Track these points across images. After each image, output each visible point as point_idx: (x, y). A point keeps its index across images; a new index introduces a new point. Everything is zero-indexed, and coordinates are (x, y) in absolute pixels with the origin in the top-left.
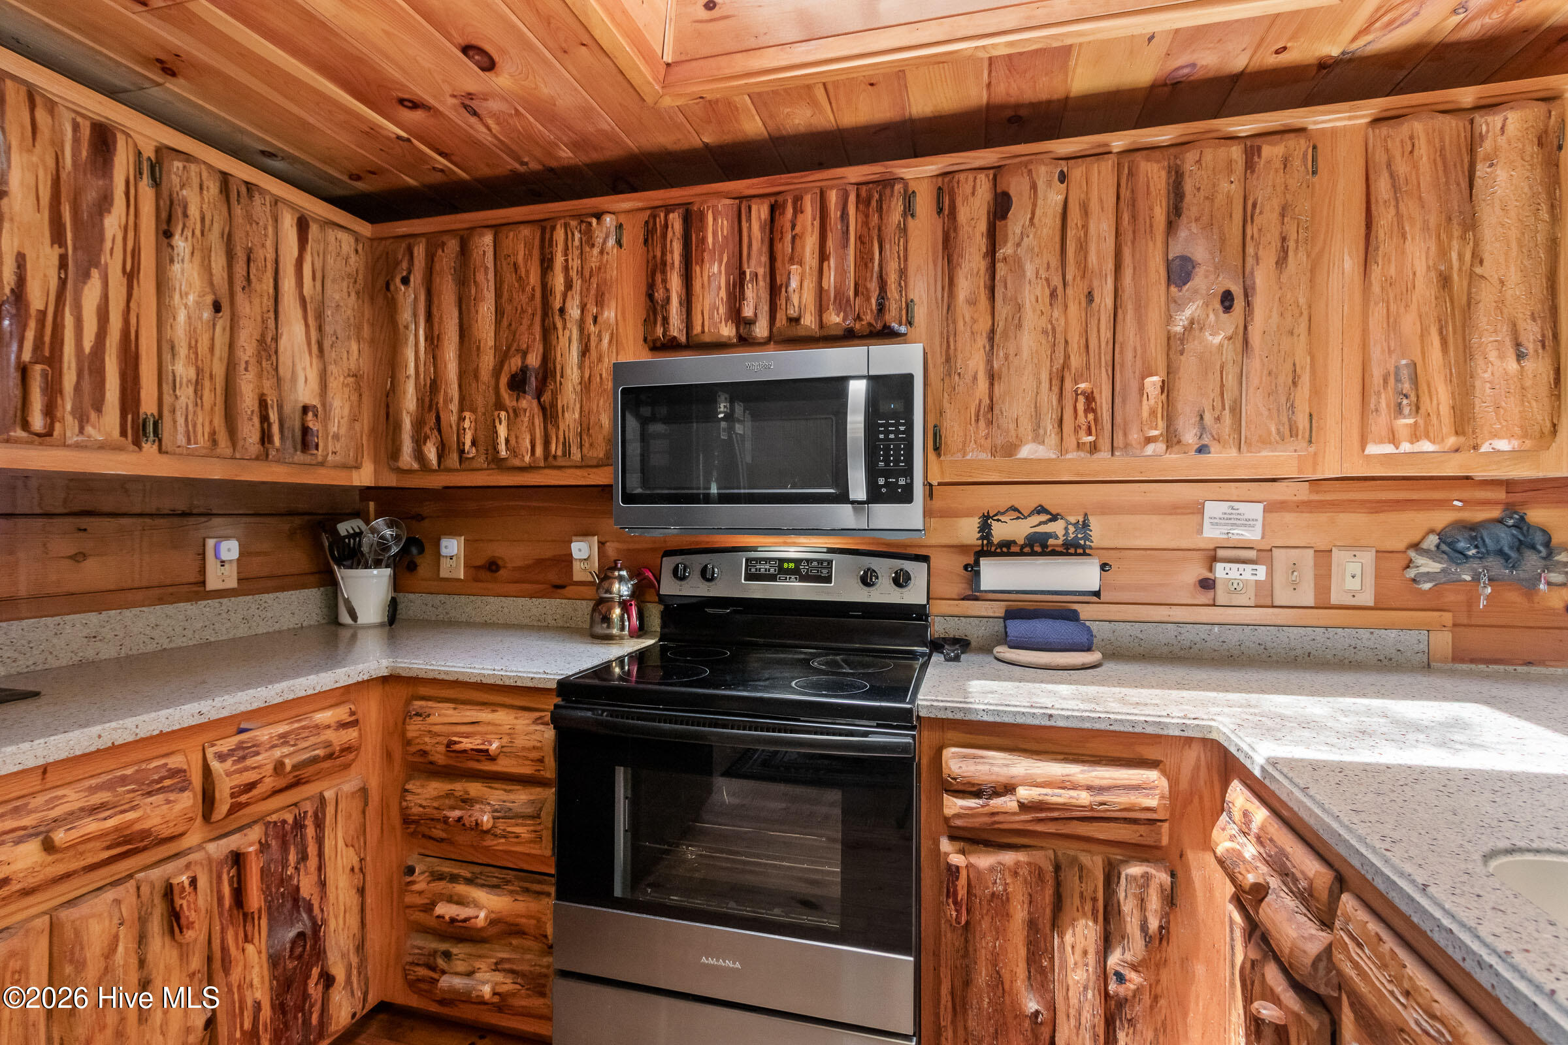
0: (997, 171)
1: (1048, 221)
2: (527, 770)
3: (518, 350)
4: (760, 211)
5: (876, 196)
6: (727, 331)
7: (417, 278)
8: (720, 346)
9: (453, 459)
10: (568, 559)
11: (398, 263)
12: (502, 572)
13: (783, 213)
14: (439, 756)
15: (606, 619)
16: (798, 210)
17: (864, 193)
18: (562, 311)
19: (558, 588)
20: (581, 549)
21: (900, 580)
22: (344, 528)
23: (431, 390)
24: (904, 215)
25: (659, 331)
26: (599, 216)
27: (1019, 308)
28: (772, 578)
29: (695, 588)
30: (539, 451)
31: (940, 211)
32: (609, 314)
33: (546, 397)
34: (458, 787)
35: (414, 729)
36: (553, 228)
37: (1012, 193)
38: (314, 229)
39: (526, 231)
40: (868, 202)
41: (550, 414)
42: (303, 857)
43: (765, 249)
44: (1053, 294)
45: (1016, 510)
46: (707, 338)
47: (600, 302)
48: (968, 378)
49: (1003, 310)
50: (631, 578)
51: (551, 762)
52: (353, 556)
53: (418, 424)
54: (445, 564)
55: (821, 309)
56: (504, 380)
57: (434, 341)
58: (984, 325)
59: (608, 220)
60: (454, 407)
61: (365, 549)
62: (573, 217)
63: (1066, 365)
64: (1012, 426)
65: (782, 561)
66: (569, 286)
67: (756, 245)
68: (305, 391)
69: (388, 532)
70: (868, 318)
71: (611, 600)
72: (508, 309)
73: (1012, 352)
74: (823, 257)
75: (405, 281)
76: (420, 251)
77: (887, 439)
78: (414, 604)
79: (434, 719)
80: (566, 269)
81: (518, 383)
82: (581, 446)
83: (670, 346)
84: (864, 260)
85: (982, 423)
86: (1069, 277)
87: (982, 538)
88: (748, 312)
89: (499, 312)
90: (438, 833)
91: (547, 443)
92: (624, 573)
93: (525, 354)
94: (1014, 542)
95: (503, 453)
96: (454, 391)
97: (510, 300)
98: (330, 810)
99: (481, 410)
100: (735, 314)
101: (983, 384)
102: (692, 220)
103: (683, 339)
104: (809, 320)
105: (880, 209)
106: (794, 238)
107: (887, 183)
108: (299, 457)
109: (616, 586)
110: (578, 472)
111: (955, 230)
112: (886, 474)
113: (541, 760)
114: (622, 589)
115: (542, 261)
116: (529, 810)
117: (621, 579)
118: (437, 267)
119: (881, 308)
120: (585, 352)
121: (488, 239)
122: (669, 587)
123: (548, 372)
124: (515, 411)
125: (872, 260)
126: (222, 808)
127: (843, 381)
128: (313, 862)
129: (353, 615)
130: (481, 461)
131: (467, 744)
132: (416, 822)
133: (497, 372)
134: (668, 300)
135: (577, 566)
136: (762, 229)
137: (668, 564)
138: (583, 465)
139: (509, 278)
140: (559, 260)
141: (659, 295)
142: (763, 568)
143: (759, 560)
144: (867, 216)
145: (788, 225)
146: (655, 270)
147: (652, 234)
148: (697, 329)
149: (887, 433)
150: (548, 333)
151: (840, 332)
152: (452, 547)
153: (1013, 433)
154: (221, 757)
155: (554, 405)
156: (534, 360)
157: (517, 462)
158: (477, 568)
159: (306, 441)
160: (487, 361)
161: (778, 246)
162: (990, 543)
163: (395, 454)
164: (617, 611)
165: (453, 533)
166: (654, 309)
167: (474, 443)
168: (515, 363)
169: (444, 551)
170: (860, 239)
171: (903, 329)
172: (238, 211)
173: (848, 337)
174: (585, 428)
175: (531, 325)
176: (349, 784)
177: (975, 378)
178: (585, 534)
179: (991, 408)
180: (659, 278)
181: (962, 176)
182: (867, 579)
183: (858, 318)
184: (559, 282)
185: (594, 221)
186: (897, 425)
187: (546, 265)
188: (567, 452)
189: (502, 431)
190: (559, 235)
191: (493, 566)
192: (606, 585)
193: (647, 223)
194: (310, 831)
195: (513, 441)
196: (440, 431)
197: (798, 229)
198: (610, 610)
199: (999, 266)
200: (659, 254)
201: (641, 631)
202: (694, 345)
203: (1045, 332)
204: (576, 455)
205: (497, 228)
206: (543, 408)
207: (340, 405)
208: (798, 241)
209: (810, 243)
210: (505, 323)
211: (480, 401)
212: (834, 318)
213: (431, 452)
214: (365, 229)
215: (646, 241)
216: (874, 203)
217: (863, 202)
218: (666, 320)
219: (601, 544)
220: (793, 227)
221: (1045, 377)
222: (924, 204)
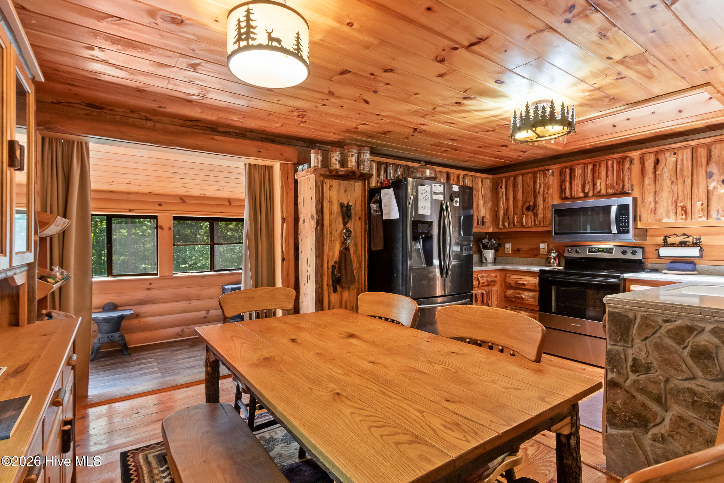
0: (657, 153)
1: (671, 164)
2: (532, 288)
3: (528, 202)
4: (590, 167)
5: (622, 161)
6: (581, 195)
7: (504, 186)
8: (580, 198)
9: (512, 225)
10: (539, 248)
11: (499, 184)
12: (521, 252)
13: (596, 167)
14: (513, 284)
15: (550, 263)
16: (600, 166)
17: (618, 161)
18: (539, 192)
19: (536, 256)
20: (542, 246)
21: (633, 253)
22: (484, 241)
23: (506, 211)
24: (630, 165)
25: (563, 195)
26: (548, 170)
27: (662, 186)
28: (596, 252)
29: (574, 255)
30: (533, 223)
31: (641, 163)
32: (551, 191)
33: (535, 211)
34: (517, 291)
35: (507, 279)
36: (537, 174)
37: (659, 159)
38: (484, 180)
39: (530, 175)
40: (619, 163)
41: (536, 215)
42: (489, 299)
43: (591, 175)
44: (672, 182)
45: (675, 234)
46: (576, 197)
47: (548, 189)
48: (648, 203)
49: (658, 187)
50: (556, 252)
51: (537, 286)
52: (486, 247)
53: (504, 218)
54: (506, 250)
55: (606, 189)
56: (524, 208)
57: (507, 200)
58: (653, 190)
59: (551, 171)
60: (512, 214)
61: (489, 246)
62: (541, 171)
63: (678, 198)
64: (660, 214)
65: (599, 248)
66: (540, 186)
67: (589, 175)
68: (482, 214)
69: (494, 242)
70: (620, 190)
71: (551, 257)
72: (525, 192)
73: (660, 197)
74: (607, 177)
75: (501, 188)
76: (504, 181)
77: (622, 219)
78: (498, 259)
79: (512, 277)
80: (540, 183)
81: (528, 209)
82: (543, 222)
83: (567, 198)
84: (618, 176)
85: (652, 214)
86: (678, 177)
87: (664, 242)
88: (586, 191)
89: (523, 193)
90: (513, 300)
91: (535, 221)
92: (554, 251)
93: (530, 202)
94: (675, 243)
95: (524, 224)
96: (512, 211)
97: (526, 190)
98: (493, 292)
99: (518, 215)
100: (583, 190)
101: (653, 205)
102: (572, 171)
103: (569, 197)
104: (603, 192)
105: (623, 165)
106: (599, 173)
107: (624, 158)
108: (482, 227)
109: (552, 254)
110: (543, 228)
111: (644, 167)
112: (622, 227)
113: (535, 286)
114: (554, 255)
115: (534, 181)
116: (533, 296)
117: (553, 253)
118: (508, 184)
119: (623, 188)
120: (544, 201)
121: (520, 177)
122: (567, 255)
123: (535, 205)
124: (527, 215)
125: (621, 176)
126: (480, 285)
127: (610, 206)
128: (491, 300)
129: (486, 260)
130: (519, 226)
131: (519, 282)
132: (508, 297)
133: (523, 206)
134: (565, 189)
135: (541, 250)
136: (591, 170)
137: (566, 249)
138: (544, 226)
139: (525, 185)
140: (538, 181)
141: (563, 187)
142: (593, 250)
143: (592, 248)
144: (619, 166)
145: (597, 170)
146: (562, 182)
147: (562, 173)
148: (573, 195)
149: (622, 217)
150: (535, 197)
151: (611, 194)
152: (508, 246)
153: (660, 216)
154: (480, 277)
155: (537, 213)
156: (532, 203)
157: (527, 226)
158: (515, 251)
159: (483, 223)
160: (520, 204)
161: (595, 175)
162: (667, 244)
163: (498, 224)
164: (552, 260)
165: (508, 243)
166: (562, 190)
167: (517, 222)
168: (527, 204)
169: (506, 247)
170: (617, 171)
171: (630, 192)
172: (474, 182)
173: (614, 195)
174: (544, 218)
175: (531, 196)
176: (495, 289)
177: (650, 203)
178: (543, 242)
179: (655, 210)
180: (563, 184)
181: (646, 155)
182: (624, 253)
183: (617, 190)
184: (538, 186)
185: (547, 172)
186: (625, 216)
187: (535, 182)
188: (540, 223)
189: (524, 219)
190: (538, 175)
191: (518, 250)
192: (549, 254)
193: (560, 171)
194: (490, 294)
195: (527, 221)
196: (508, 219)
197: (600, 171)
198: (551, 260)
199: (657, 176)
200: (563, 178)
201: (559, 265)
202: (572, 198)
203: (670, 191)
204: (542, 224)
205: (523, 175)
206: (534, 214)
207: (488, 216)
208: (600, 174)
209: (603, 173)
210: (525, 195)
211: (518, 213)
212: (610, 191)
213: (506, 224)
214: (491, 177)
215: (560, 175)
216: (621, 163)
217: (618, 163)
218: (565, 193)
219: (548, 245)
220: (599, 170)
221: (670, 202)
222: (637, 162)
